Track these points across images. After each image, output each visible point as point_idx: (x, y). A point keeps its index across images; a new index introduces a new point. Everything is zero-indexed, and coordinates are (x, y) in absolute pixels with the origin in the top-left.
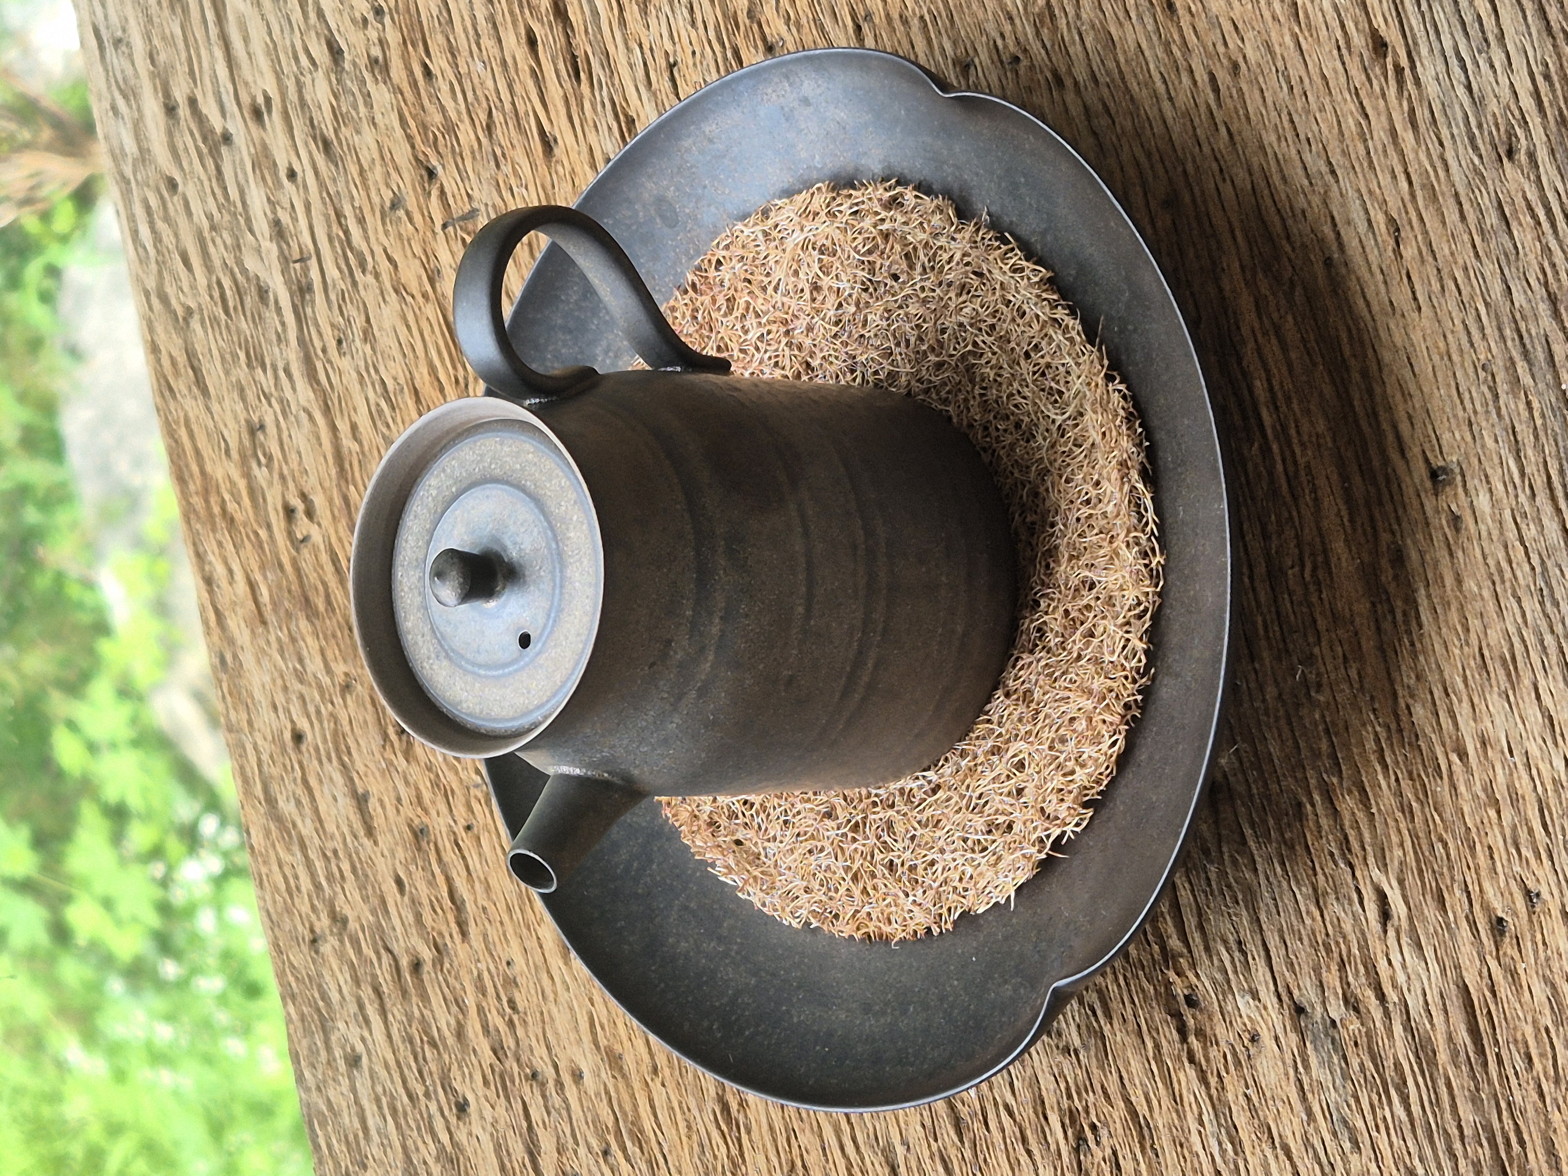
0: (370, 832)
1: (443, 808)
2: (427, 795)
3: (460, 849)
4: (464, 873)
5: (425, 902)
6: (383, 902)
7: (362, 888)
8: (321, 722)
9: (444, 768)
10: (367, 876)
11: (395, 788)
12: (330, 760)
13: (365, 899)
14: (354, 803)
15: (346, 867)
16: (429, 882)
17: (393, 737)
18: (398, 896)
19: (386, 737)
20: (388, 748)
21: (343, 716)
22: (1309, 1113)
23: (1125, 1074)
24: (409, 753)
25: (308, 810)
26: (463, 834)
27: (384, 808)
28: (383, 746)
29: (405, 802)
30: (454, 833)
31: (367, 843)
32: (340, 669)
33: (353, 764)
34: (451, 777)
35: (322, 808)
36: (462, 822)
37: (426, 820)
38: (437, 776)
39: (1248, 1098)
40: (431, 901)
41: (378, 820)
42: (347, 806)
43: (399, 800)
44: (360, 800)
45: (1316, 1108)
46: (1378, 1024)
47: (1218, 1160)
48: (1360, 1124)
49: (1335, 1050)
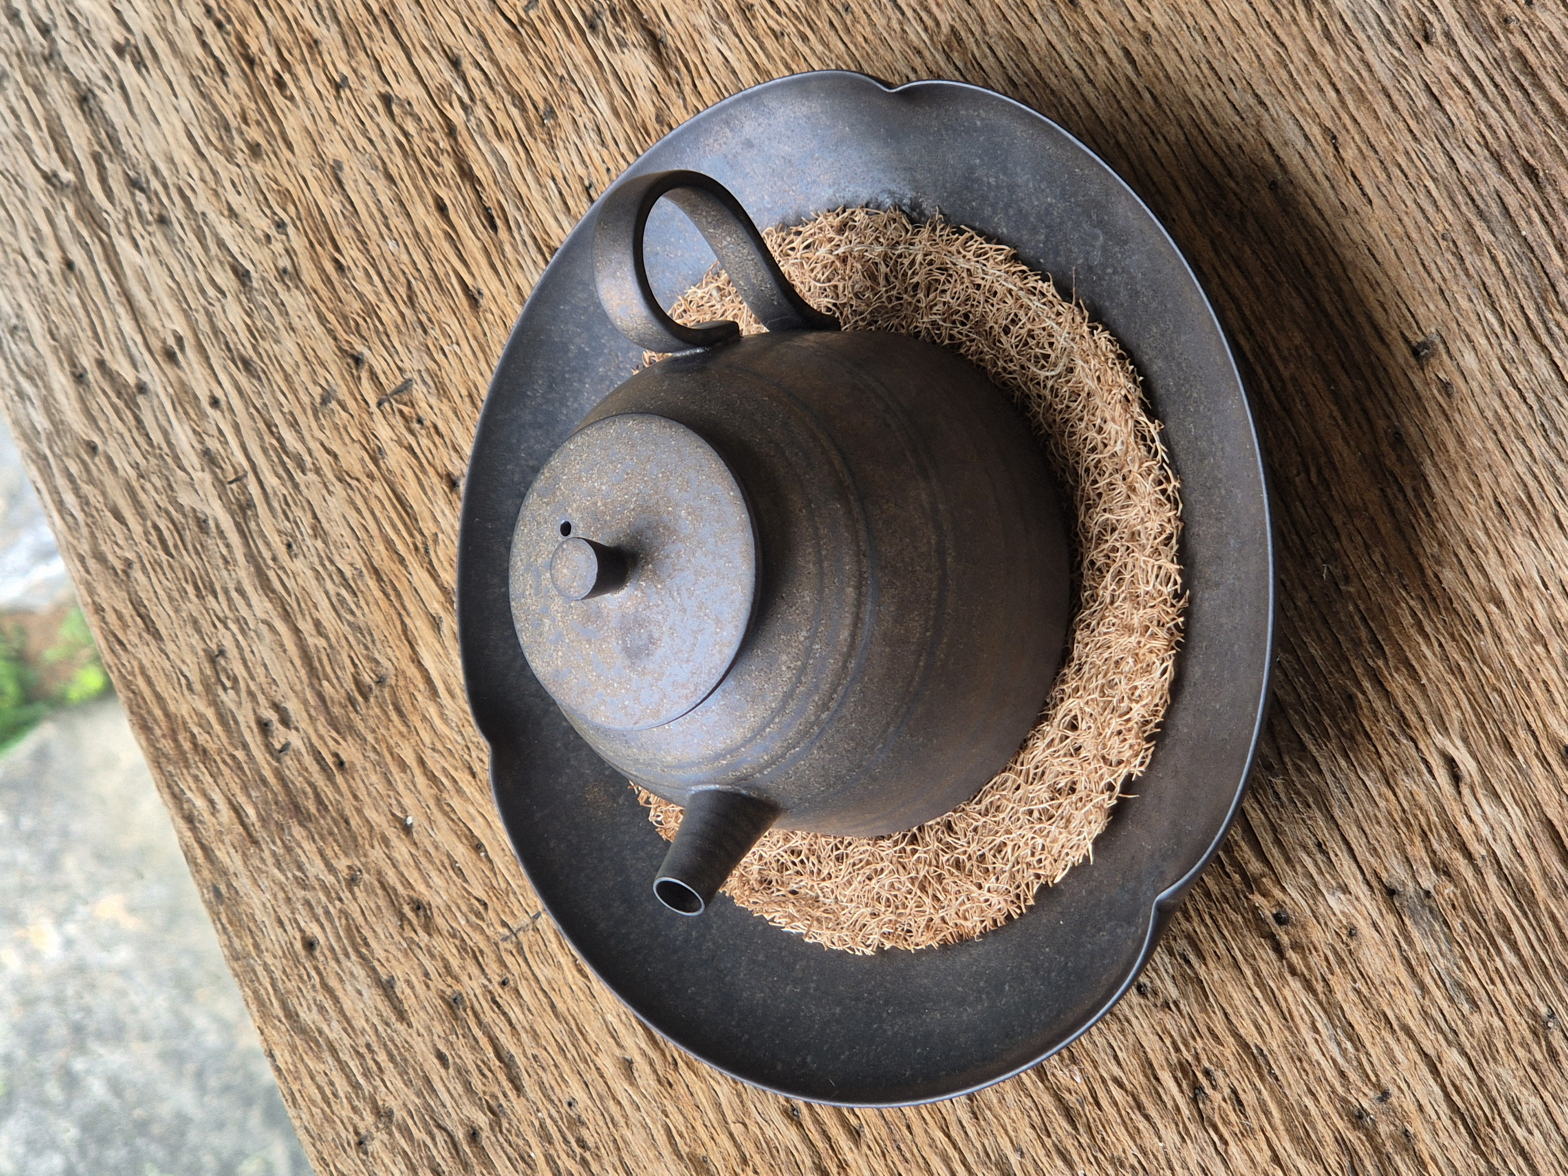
0: (401, 1014)
1: (475, 971)
2: (455, 963)
3: (499, 1006)
4: (507, 1029)
5: (471, 1067)
6: (428, 1081)
7: (403, 1073)
8: (331, 921)
9: (469, 930)
10: (406, 1060)
11: (421, 964)
12: (347, 956)
13: (408, 1083)
14: (379, 991)
15: (382, 1057)
16: (473, 1048)
17: (410, 914)
18: (443, 1071)
19: (402, 917)
20: (407, 928)
21: (354, 909)
22: (1422, 986)
23: (1229, 1010)
24: (429, 926)
25: (332, 1013)
26: (500, 991)
27: (412, 987)
28: (402, 927)
29: (433, 975)
30: (490, 992)
31: (401, 1027)
32: (342, 864)
33: (372, 952)
34: (477, 937)
35: (347, 1006)
36: (496, 979)
37: (457, 987)
38: (463, 940)
39: (1358, 992)
40: (478, 1066)
41: (409, 1003)
42: (373, 997)
43: (427, 975)
44: (387, 988)
45: (1428, 980)
46: (1472, 882)
47: (1340, 1061)
48: (1474, 983)
49: (1435, 918)
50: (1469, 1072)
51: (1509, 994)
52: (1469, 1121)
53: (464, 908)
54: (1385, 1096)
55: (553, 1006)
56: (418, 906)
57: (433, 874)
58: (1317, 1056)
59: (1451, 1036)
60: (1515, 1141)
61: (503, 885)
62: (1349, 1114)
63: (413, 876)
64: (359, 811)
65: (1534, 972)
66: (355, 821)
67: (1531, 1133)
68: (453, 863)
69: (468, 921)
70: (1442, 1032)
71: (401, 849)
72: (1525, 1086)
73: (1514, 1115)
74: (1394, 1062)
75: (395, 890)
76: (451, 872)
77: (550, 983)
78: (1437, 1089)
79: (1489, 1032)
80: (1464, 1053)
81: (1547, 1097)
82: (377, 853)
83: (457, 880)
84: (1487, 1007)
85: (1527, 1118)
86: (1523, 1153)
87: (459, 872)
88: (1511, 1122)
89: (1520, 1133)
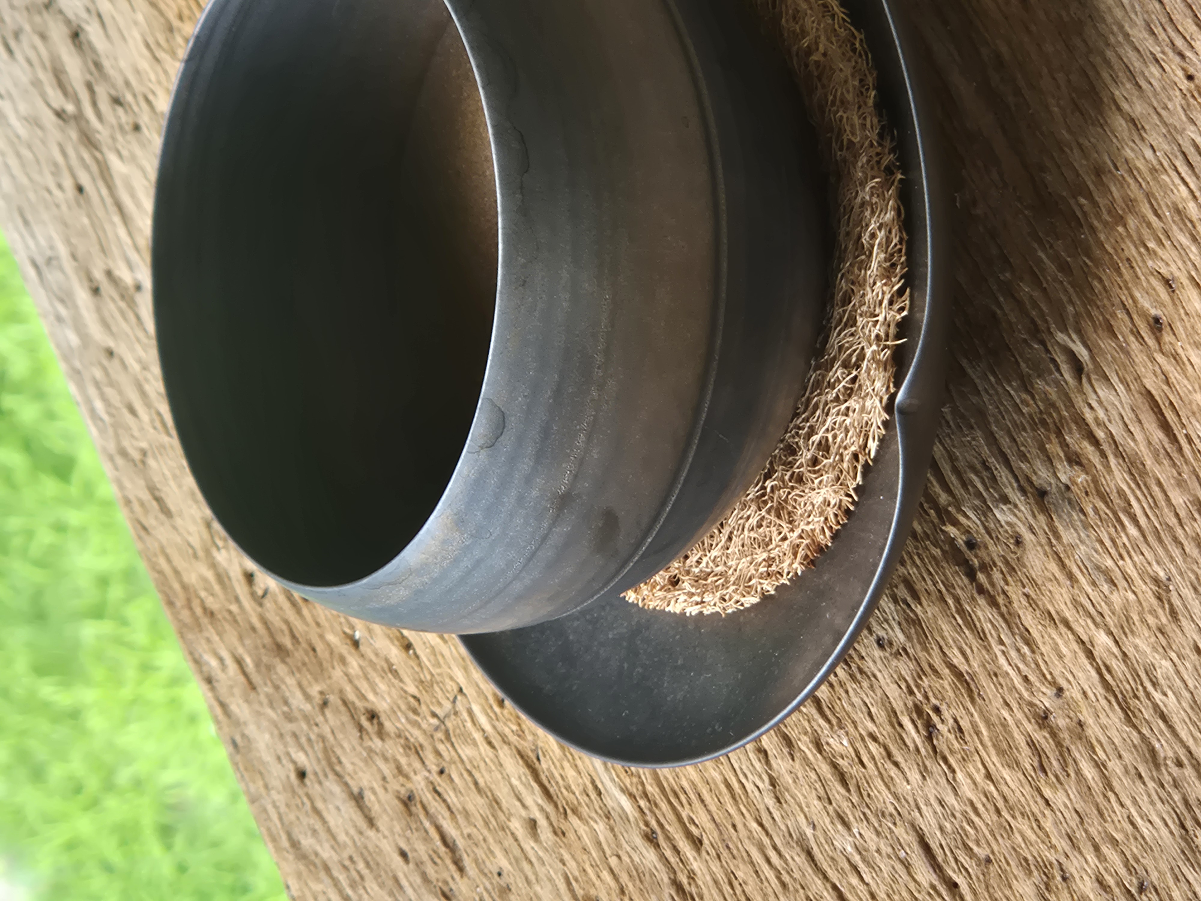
0: (371, 822)
1: (417, 765)
2: (403, 761)
3: (440, 795)
4: (447, 814)
5: (425, 858)
6: (396, 880)
7: (377, 877)
8: (312, 747)
9: (409, 727)
10: (378, 864)
11: (379, 770)
12: (326, 776)
13: (382, 885)
14: (353, 803)
15: (361, 866)
16: (425, 840)
17: (366, 724)
18: (405, 867)
19: (361, 729)
20: (365, 737)
21: (326, 730)
22: (1071, 576)
23: (942, 643)
24: (381, 733)
25: (323, 835)
26: (438, 779)
27: (375, 793)
28: (361, 737)
29: (389, 778)
30: (432, 783)
31: (371, 833)
32: (314, 690)
33: (344, 768)
34: (416, 732)
35: (332, 823)
36: (435, 769)
37: (409, 785)
38: (407, 739)
39: (1027, 596)
40: (430, 856)
41: (375, 809)
42: (349, 810)
43: (384, 779)
44: (358, 799)
45: (1075, 570)
46: (1099, 467)
47: (1021, 666)
48: (1109, 563)
49: (1073, 508)
50: (1115, 650)
51: (1135, 565)
52: (1120, 696)
53: (403, 707)
54: (1059, 691)
55: (476, 783)
56: (373, 716)
57: (378, 680)
58: (1007, 668)
59: (1097, 619)
60: (1156, 706)
61: (428, 677)
62: (1036, 716)
63: (364, 687)
64: (321, 637)
65: (1150, 538)
66: (320, 647)
67: (1165, 694)
68: (390, 665)
69: (407, 718)
70: (1091, 617)
71: (354, 664)
72: (1157, 651)
73: (1151, 680)
74: (1061, 657)
75: (353, 703)
76: (390, 675)
77: (471, 762)
78: (1093, 673)
79: (1125, 607)
80: (1109, 632)
81: (1173, 655)
82: (337, 673)
83: (396, 682)
84: (1122, 583)
85: (1162, 681)
86: (1163, 717)
87: (395, 673)
88: (1150, 688)
89: (1157, 696)
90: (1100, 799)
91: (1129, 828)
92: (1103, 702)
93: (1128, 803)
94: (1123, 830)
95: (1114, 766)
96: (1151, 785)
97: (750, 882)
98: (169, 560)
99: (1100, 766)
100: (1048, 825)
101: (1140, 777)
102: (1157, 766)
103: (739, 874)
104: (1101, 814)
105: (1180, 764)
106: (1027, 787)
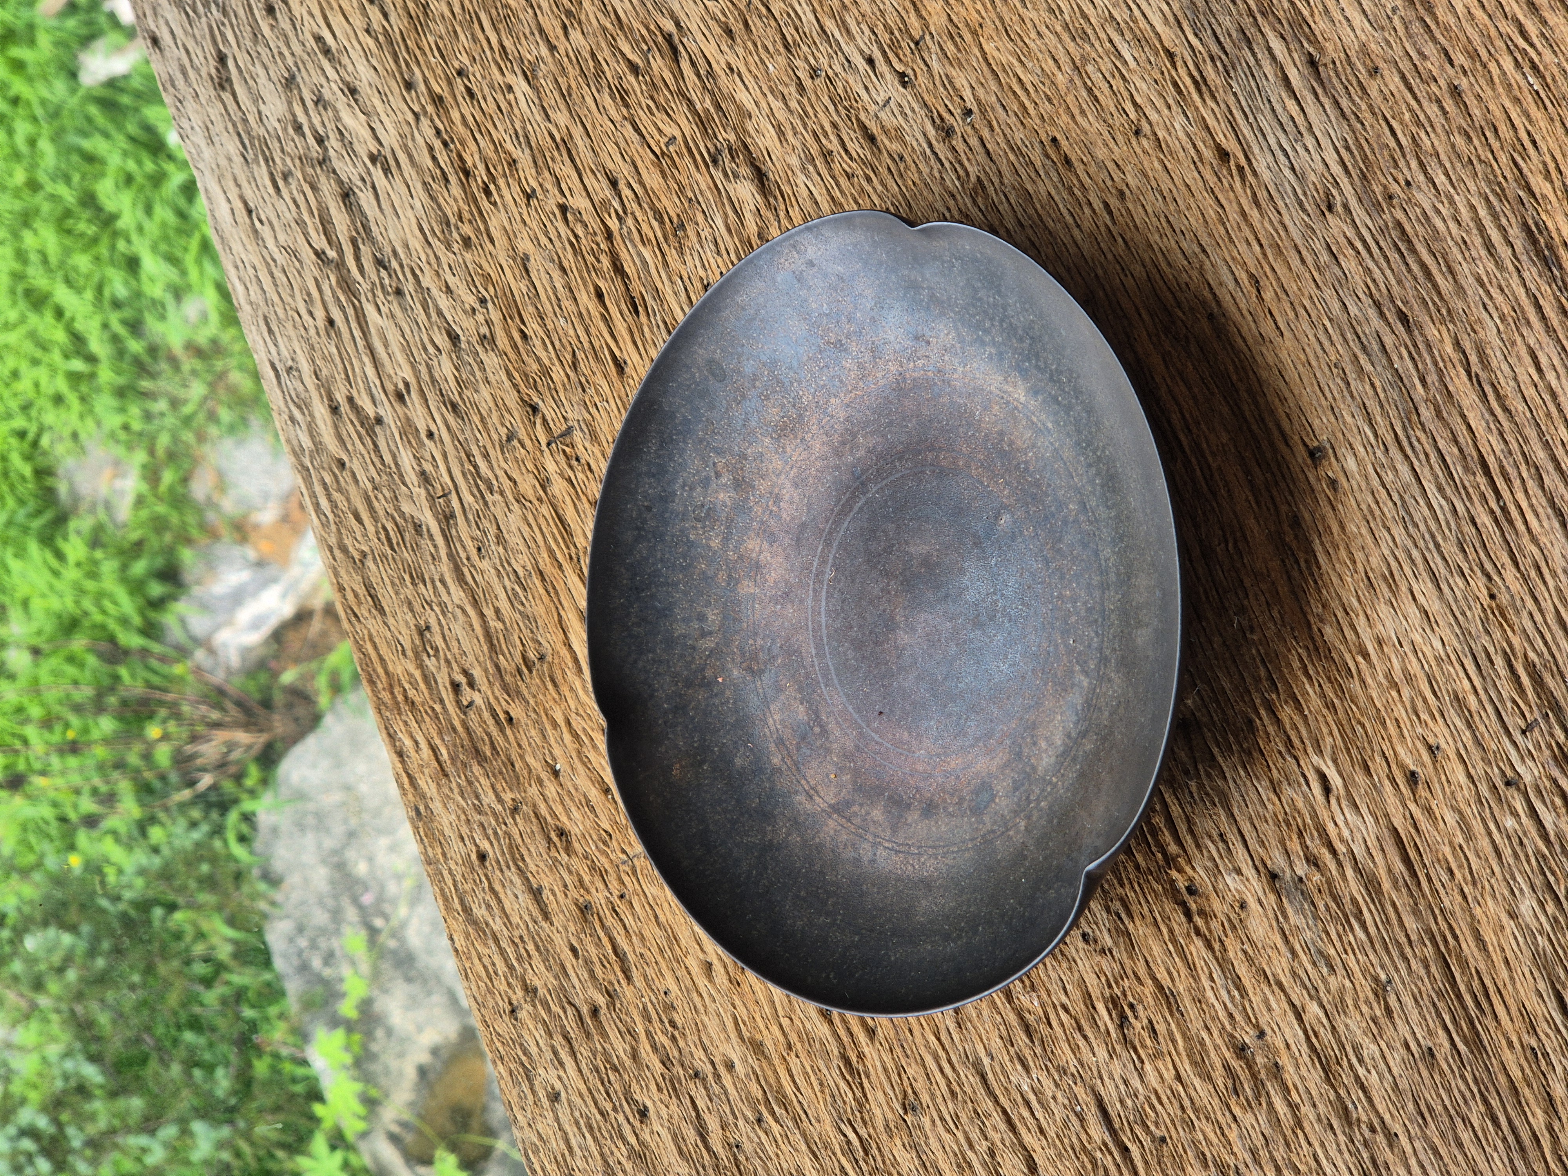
0: (547, 916)
1: (600, 885)
2: (587, 879)
3: (617, 914)
4: (623, 932)
5: (596, 960)
6: (563, 968)
7: (545, 960)
8: (498, 840)
9: (597, 853)
10: (548, 950)
11: (562, 878)
12: (508, 867)
13: (549, 968)
14: (531, 896)
15: (531, 947)
16: (598, 945)
17: (555, 839)
18: (574, 961)
19: (549, 840)
20: (552, 848)
21: (515, 832)
22: (1293, 952)
23: (1149, 959)
24: (569, 850)
25: (496, 910)
26: (619, 902)
27: (555, 895)
28: (548, 847)
29: (571, 886)
30: (611, 903)
31: (545, 925)
32: (508, 796)
33: (527, 866)
34: (604, 860)
35: (507, 905)
36: (616, 893)
37: (588, 898)
38: (593, 861)
39: (1245, 952)
40: (600, 959)
41: (552, 906)
42: (526, 900)
43: (566, 886)
44: (536, 894)
45: (1297, 947)
46: (1334, 873)
47: (1229, 1005)
48: (1332, 952)
49: (1305, 899)
50: (1325, 1021)
51: (1358, 962)
52: (1323, 1059)
53: (595, 837)
54: (1262, 1034)
55: (656, 917)
56: (561, 833)
57: (573, 808)
58: (1213, 1000)
59: (1313, 992)
60: (1357, 1078)
62: (1235, 1046)
63: (559, 810)
64: (521, 756)
65: (1377, 946)
66: (519, 765)
67: (1369, 1071)
68: (588, 801)
69: (597, 847)
70: (1306, 988)
71: (551, 789)
72: (1367, 1035)
73: (1357, 1056)
74: (1269, 1009)
75: (545, 819)
76: (586, 809)
77: (654, 899)
78: (1300, 1033)
79: (1342, 990)
80: (1322, 1006)
81: (1383, 1045)
82: (533, 791)
83: (592, 816)
84: (1340, 971)
85: (1366, 1059)
86: (1363, 1087)
87: (592, 809)
88: (1354, 1061)
89: (1361, 1071)
90: (1288, 1133)
91: (1313, 1164)
92: (1307, 1060)
93: (1316, 1145)
94: (1307, 1163)
95: (1306, 1110)
96: (1342, 1138)
97: (920, 1080)
98: (375, 647)
99: (1293, 1107)
100: (1233, 1135)
101: (1332, 1127)
102: (1350, 1124)
103: (911, 1071)
104: (1288, 1145)
105: (1373, 1130)
106: (1217, 1100)
